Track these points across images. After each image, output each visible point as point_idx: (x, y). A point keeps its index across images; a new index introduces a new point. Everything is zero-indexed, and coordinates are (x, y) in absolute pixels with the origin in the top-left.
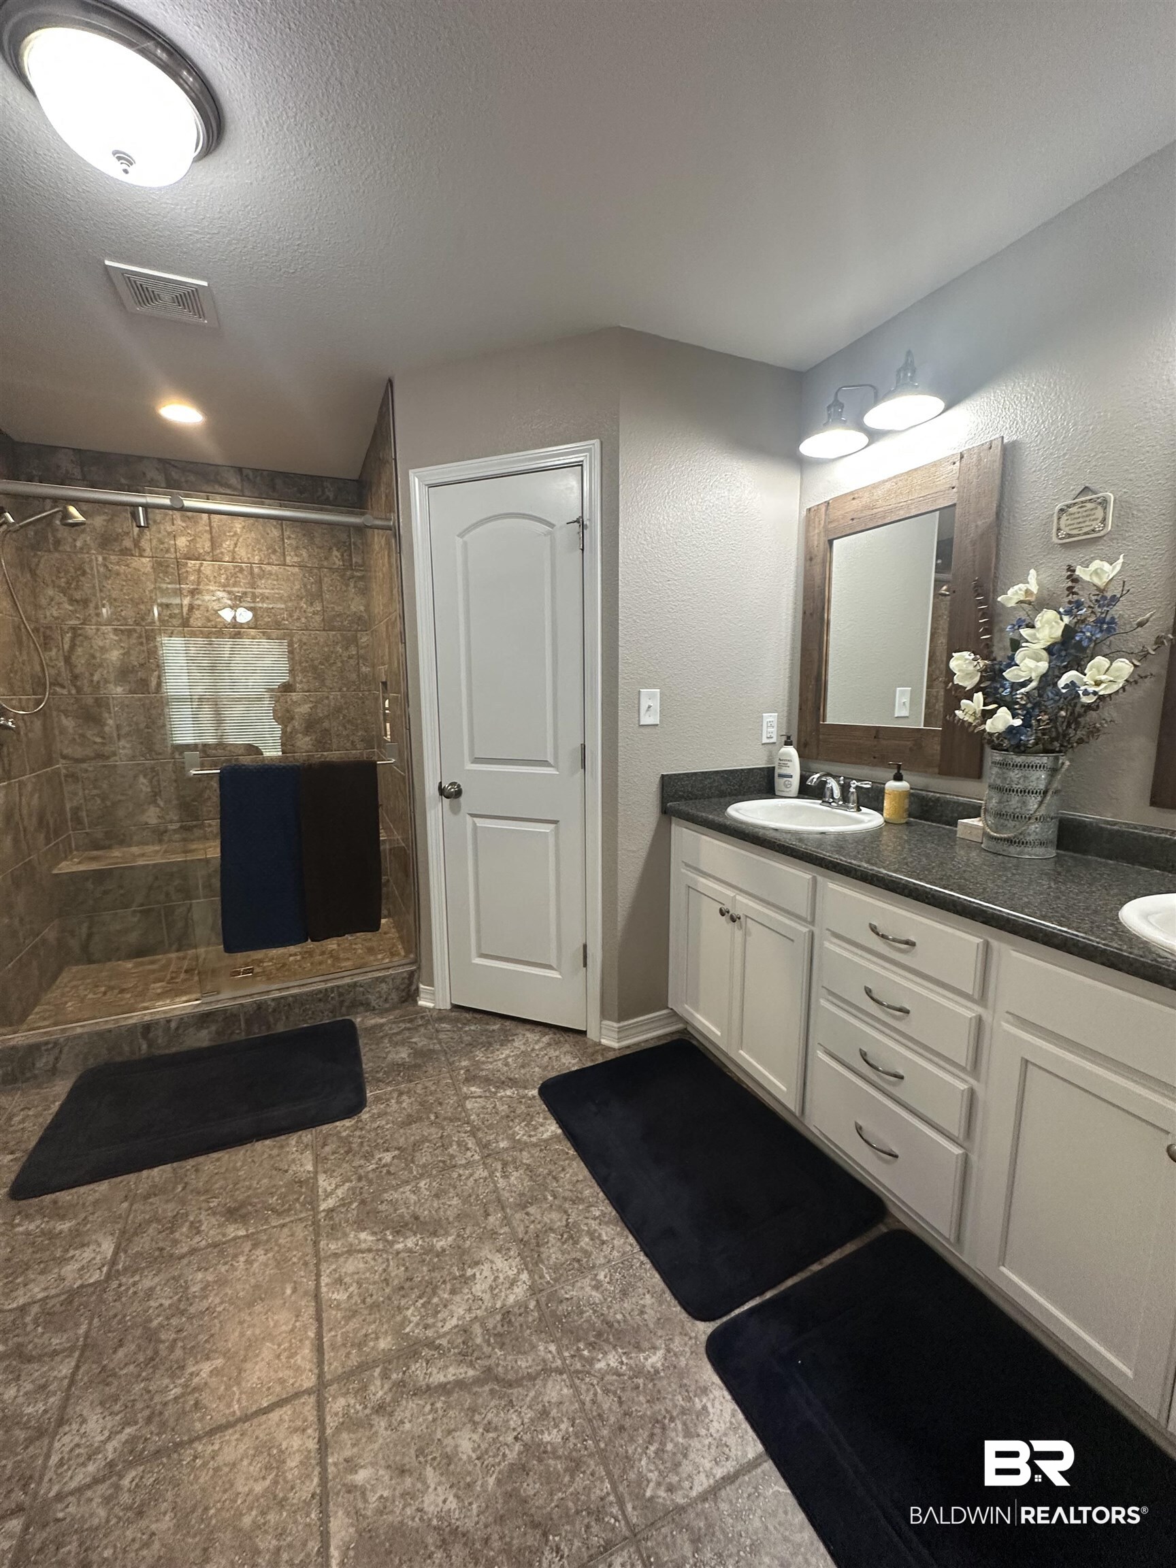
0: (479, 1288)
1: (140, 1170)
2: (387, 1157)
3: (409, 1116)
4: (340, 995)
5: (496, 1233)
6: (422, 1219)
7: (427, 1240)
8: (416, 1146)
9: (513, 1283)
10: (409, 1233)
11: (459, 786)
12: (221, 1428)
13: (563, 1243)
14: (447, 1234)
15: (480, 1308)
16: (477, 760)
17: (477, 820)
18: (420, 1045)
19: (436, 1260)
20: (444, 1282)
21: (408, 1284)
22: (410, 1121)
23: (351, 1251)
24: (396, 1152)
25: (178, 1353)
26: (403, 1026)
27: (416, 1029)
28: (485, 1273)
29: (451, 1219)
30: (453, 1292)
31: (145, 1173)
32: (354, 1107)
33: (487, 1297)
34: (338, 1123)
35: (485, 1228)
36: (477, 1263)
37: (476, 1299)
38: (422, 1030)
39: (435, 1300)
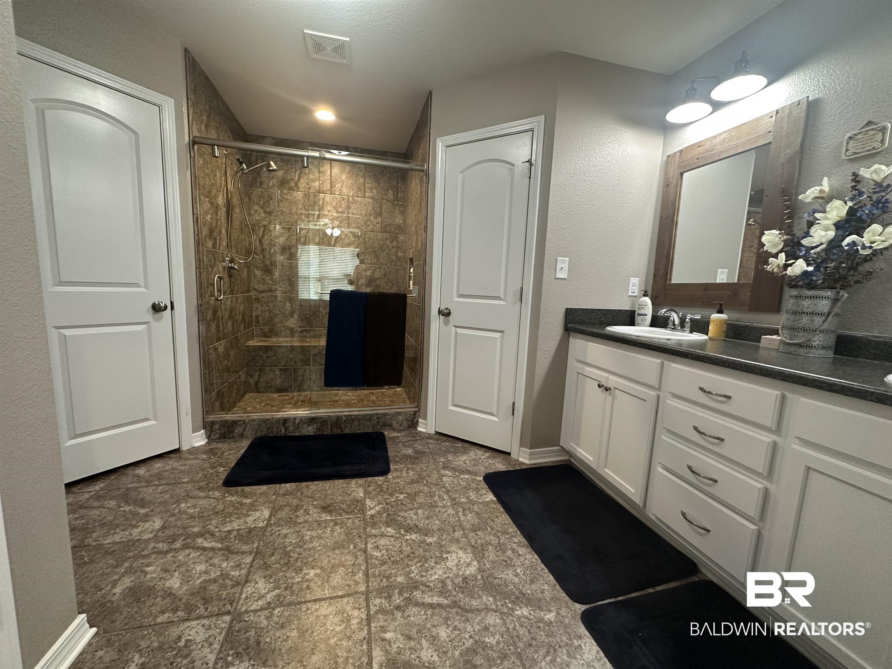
0: (450, 564)
1: (281, 483)
2: (401, 497)
3: (413, 480)
4: (378, 418)
5: (459, 540)
6: (419, 527)
7: (422, 537)
8: (416, 494)
9: (469, 565)
10: (412, 533)
11: (450, 310)
12: (321, 600)
13: (497, 552)
14: (432, 536)
15: (451, 573)
16: (461, 296)
17: (457, 329)
18: (418, 448)
19: (427, 547)
20: (431, 558)
21: (412, 555)
22: (413, 482)
23: (383, 535)
24: (406, 495)
25: (299, 564)
26: (409, 439)
27: (416, 441)
28: (453, 558)
29: (435, 530)
30: (436, 563)
31: (283, 485)
32: (385, 472)
33: (454, 569)
34: (376, 478)
35: (453, 537)
36: (449, 552)
37: (448, 568)
38: (420, 442)
39: (426, 565)
